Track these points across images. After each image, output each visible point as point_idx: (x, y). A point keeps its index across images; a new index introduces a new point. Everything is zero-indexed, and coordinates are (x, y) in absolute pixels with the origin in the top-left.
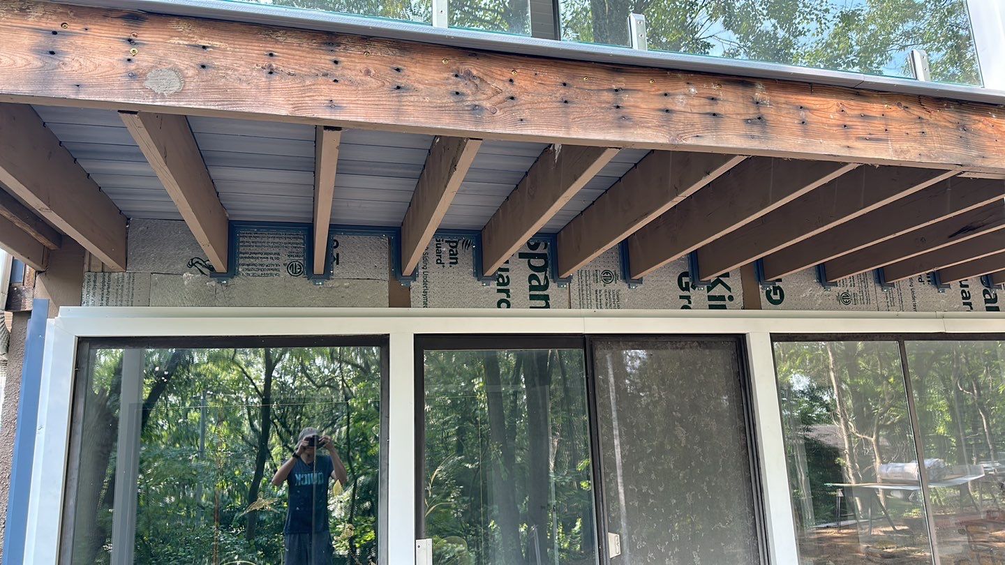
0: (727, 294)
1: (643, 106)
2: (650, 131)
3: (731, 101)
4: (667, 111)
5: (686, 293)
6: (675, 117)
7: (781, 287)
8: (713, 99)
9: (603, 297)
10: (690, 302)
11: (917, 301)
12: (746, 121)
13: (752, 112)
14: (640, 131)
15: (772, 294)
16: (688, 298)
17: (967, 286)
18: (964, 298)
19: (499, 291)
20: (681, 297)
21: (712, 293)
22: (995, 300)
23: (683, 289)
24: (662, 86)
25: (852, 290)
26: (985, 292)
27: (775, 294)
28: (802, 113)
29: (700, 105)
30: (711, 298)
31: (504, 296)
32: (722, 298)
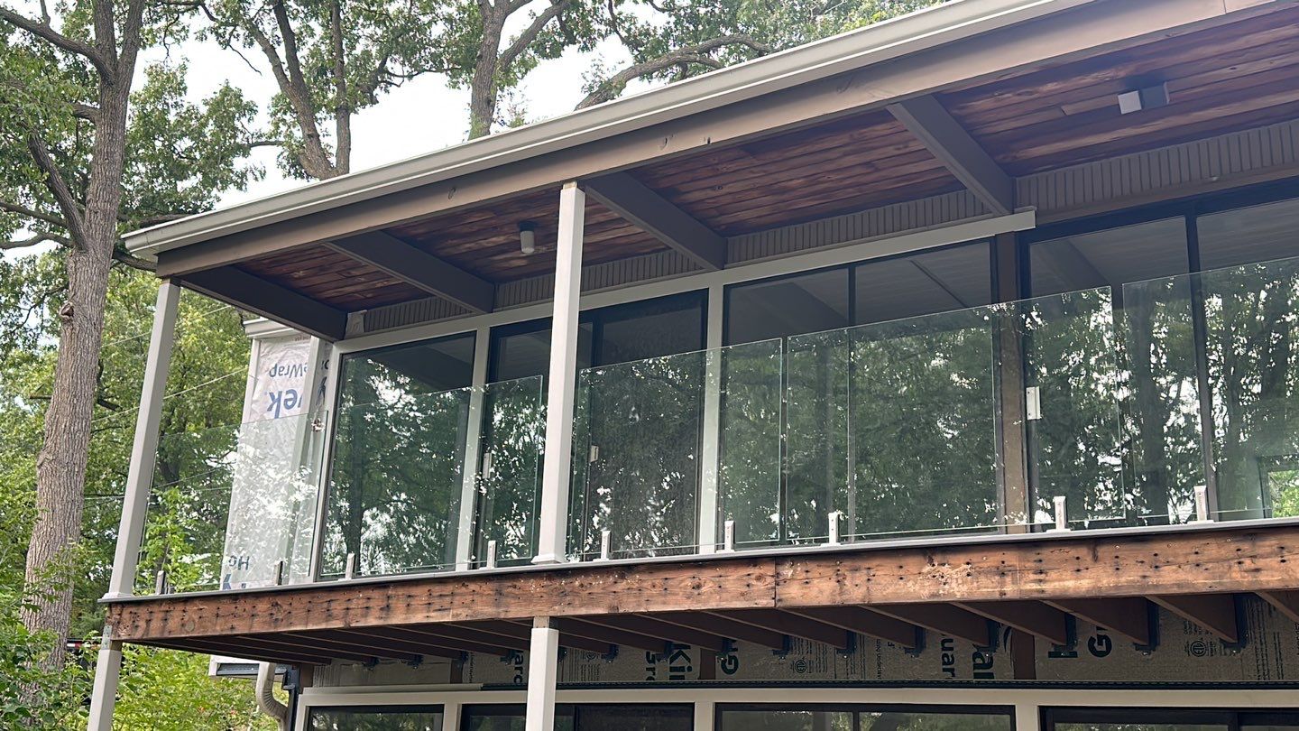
0: (686, 665)
1: (339, 608)
2: (338, 621)
3: (377, 597)
4: (348, 609)
5: (652, 665)
6: (351, 612)
7: (737, 656)
8: (369, 599)
9: (587, 672)
10: (654, 674)
11: (883, 667)
12: (382, 609)
13: (385, 604)
14: (334, 622)
15: (727, 664)
16: (653, 669)
17: (951, 649)
18: (944, 663)
19: (516, 668)
20: (648, 669)
21: (673, 665)
22: (990, 665)
23: (649, 662)
24: (347, 596)
25: (808, 657)
26: (975, 656)
27: (730, 663)
28: (409, 600)
29: (362, 603)
30: (672, 669)
31: (518, 672)
32: (682, 669)
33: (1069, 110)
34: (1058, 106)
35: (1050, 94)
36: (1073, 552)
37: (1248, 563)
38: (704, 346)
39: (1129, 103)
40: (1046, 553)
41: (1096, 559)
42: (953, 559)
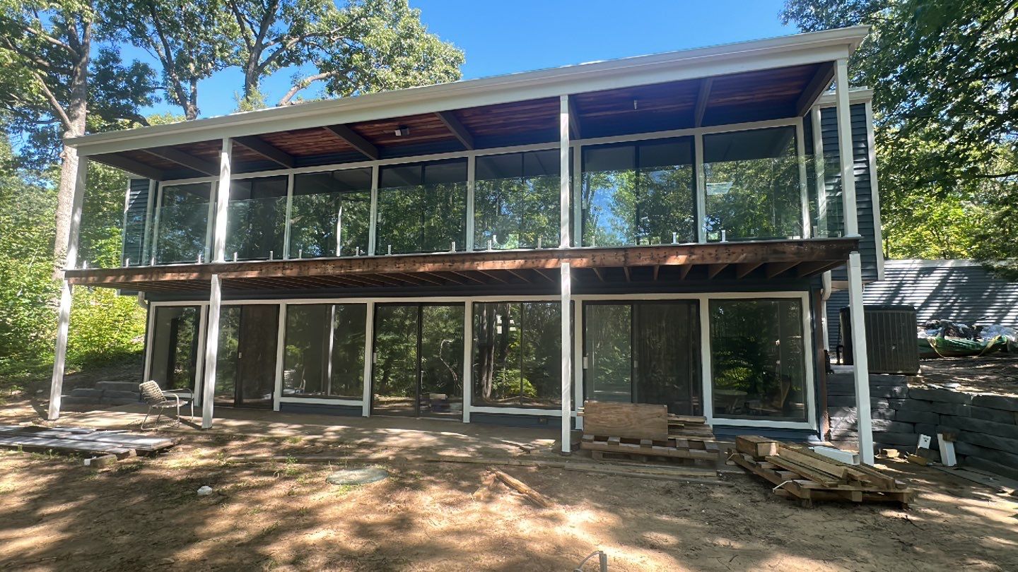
3: (161, 272)
4: (151, 275)
6: (153, 276)
8: (159, 272)
12: (163, 275)
14: (147, 279)
33: (386, 132)
34: (382, 131)
35: (378, 127)
36: (358, 262)
37: (397, 266)
38: (287, 195)
39: (398, 133)
40: (353, 262)
41: (364, 264)
42: (330, 263)
